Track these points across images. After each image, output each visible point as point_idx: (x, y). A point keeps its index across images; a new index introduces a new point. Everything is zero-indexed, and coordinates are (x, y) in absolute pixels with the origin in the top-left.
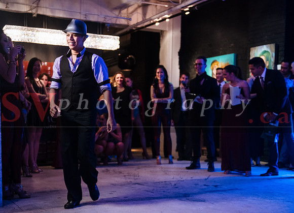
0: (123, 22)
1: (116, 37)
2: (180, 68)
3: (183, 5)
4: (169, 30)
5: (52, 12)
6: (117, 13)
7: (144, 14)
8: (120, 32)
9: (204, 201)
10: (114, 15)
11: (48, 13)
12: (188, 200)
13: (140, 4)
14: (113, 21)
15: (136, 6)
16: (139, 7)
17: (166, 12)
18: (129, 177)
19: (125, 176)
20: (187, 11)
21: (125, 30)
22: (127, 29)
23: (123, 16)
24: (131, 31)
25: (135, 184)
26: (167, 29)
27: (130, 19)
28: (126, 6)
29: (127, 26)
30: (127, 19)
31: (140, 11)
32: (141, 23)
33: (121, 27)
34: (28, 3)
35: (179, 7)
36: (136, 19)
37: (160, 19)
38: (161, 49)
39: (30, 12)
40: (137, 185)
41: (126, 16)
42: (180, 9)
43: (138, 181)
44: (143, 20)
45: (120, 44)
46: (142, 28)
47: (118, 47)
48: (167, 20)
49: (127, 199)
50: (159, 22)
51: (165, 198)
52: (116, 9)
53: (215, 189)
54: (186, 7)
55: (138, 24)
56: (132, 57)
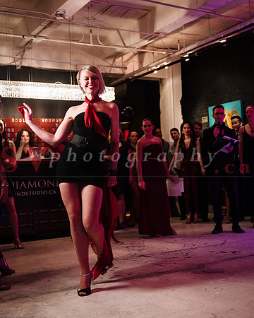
0: (118, 71)
1: (111, 88)
2: (183, 118)
3: (182, 52)
4: (169, 77)
5: (38, 64)
6: (110, 61)
7: (141, 62)
8: (115, 82)
9: (222, 272)
10: (108, 65)
11: (34, 65)
12: (204, 271)
13: (136, 52)
14: (107, 70)
15: (131, 54)
16: (135, 54)
17: (165, 59)
18: (133, 248)
19: (127, 247)
20: (187, 58)
21: (121, 80)
22: (123, 79)
23: (117, 65)
24: (127, 80)
25: (141, 256)
26: (167, 77)
27: (126, 68)
28: (120, 54)
29: (123, 75)
30: (122, 68)
31: (136, 58)
32: (138, 71)
33: (116, 77)
34: (11, 55)
35: (177, 54)
36: (132, 67)
37: (159, 67)
38: (161, 98)
39: (14, 64)
40: (142, 257)
41: (120, 65)
42: (178, 56)
43: (144, 252)
44: (140, 68)
45: (115, 96)
46: (140, 76)
47: (114, 99)
48: (166, 68)
49: (132, 276)
50: (158, 69)
51: (176, 271)
52: (109, 57)
53: (233, 256)
54: (185, 53)
55: (134, 73)
56: (130, 108)
